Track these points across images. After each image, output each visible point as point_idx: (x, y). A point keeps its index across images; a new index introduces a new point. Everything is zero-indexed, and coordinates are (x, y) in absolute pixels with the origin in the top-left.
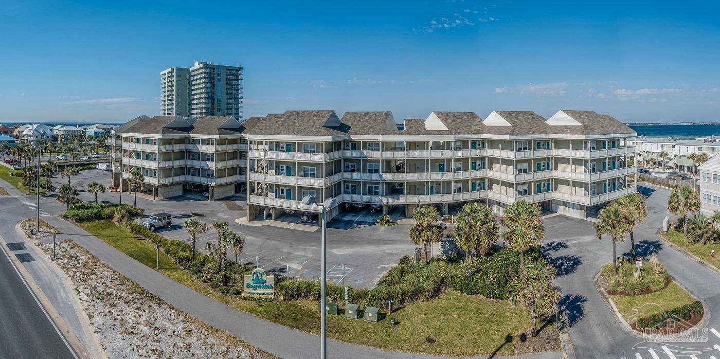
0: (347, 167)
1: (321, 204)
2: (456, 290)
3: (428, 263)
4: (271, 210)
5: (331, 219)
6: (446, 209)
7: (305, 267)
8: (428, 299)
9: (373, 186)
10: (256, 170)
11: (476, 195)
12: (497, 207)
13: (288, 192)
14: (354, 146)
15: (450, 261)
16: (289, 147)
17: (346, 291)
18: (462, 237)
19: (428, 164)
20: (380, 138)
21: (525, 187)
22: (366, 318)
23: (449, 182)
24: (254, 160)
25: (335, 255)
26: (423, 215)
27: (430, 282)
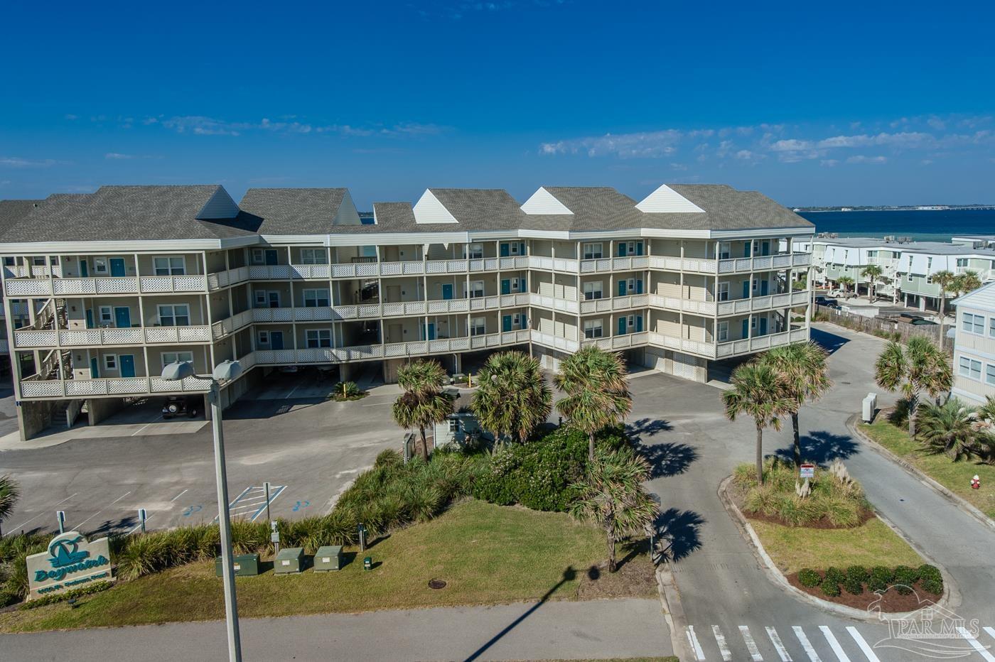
0: (261, 299)
1: (207, 375)
2: (479, 498)
3: (428, 458)
4: (85, 405)
5: (232, 402)
6: (458, 364)
7: (180, 504)
8: (430, 518)
9: (318, 330)
10: (33, 323)
11: (511, 338)
12: (548, 359)
13: (128, 363)
14: (273, 256)
15: (468, 451)
16: (119, 266)
17: (273, 528)
18: (487, 411)
19: (423, 285)
20: (327, 240)
21: (597, 324)
22: (317, 566)
23: (463, 317)
24: (26, 301)
25: (247, 469)
26: (417, 377)
27: (433, 490)
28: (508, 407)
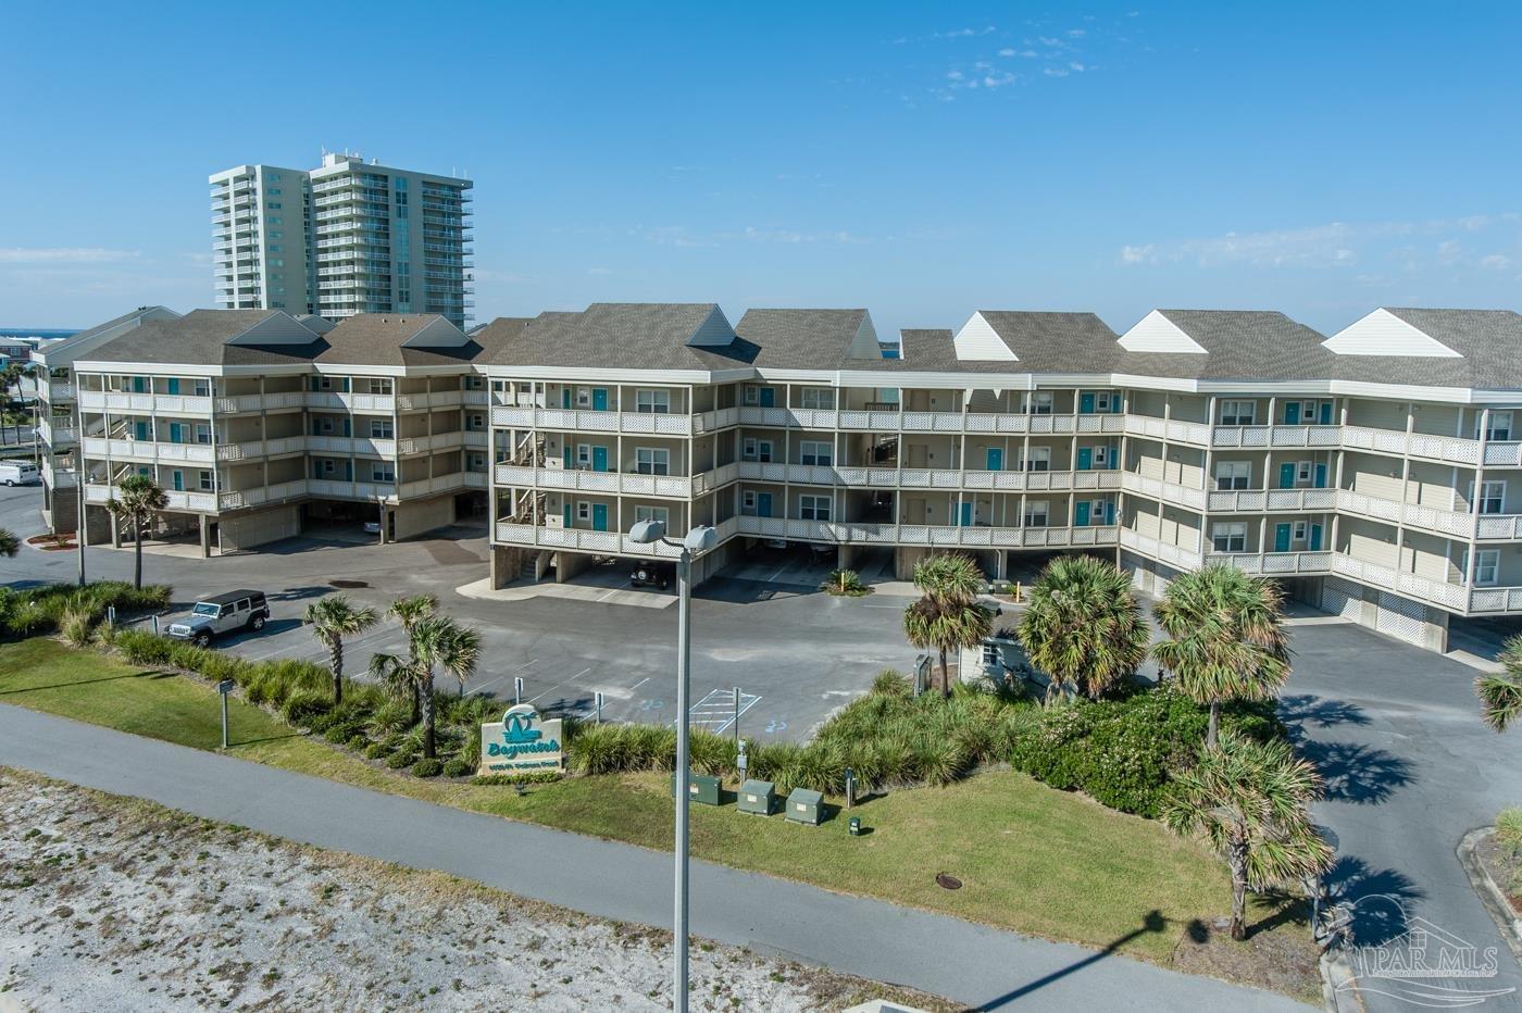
0: (750, 450)
1: (676, 540)
2: (1020, 769)
3: (949, 695)
4: (555, 558)
5: (707, 577)
6: (1001, 566)
7: (640, 694)
8: (946, 782)
9: (816, 497)
10: (513, 457)
11: (1086, 537)
12: (1145, 575)
13: (599, 512)
14: (770, 395)
15: (1005, 695)
16: (601, 398)
17: (741, 749)
18: (1041, 642)
19: (960, 447)
20: (837, 378)
21: (1237, 530)
22: (789, 813)
23: (1014, 498)
24: (508, 431)
25: (717, 665)
26: (941, 577)
27: (950, 743)
28: (1075, 639)
